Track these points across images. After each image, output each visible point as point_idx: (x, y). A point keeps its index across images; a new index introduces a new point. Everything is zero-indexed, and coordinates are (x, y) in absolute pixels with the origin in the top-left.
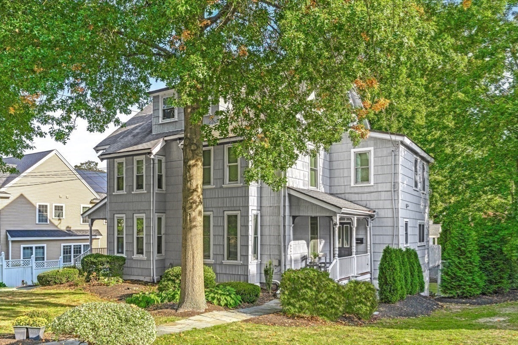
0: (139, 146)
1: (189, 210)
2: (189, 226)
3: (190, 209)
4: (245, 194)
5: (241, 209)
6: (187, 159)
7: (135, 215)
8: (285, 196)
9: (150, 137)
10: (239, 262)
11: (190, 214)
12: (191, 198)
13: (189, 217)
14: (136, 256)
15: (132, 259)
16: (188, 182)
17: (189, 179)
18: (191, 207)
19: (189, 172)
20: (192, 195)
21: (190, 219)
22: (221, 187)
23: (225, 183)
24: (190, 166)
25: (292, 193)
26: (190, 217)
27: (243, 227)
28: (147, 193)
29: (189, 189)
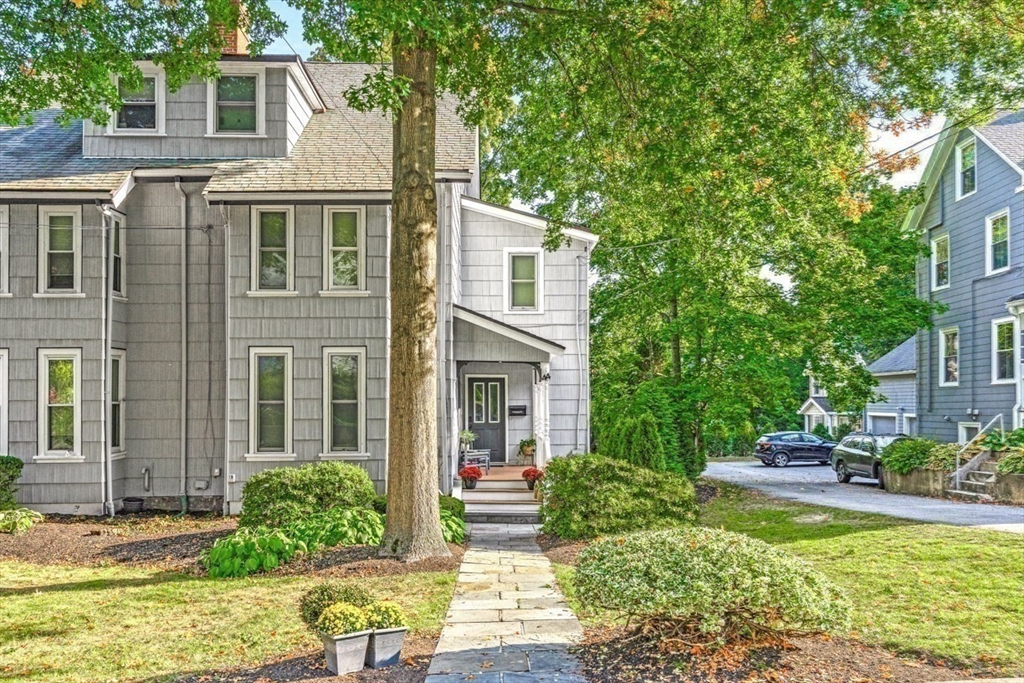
0: (55, 180)
1: (419, 334)
2: (418, 370)
3: (420, 331)
4: (378, 312)
5: (367, 343)
6: (415, 218)
7: (42, 352)
8: (448, 322)
9: (74, 163)
10: (363, 453)
11: (420, 342)
12: (422, 305)
13: (417, 348)
14: (44, 455)
15: (34, 463)
16: (415, 269)
17: (417, 265)
18: (422, 327)
19: (418, 249)
20: (424, 300)
21: (420, 354)
22: (316, 296)
23: (325, 287)
24: (420, 234)
25: (463, 315)
26: (420, 348)
27: (373, 382)
28: (88, 298)
29: (418, 287)
